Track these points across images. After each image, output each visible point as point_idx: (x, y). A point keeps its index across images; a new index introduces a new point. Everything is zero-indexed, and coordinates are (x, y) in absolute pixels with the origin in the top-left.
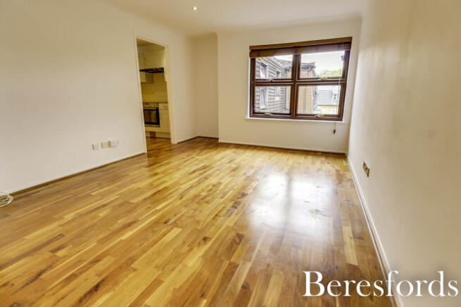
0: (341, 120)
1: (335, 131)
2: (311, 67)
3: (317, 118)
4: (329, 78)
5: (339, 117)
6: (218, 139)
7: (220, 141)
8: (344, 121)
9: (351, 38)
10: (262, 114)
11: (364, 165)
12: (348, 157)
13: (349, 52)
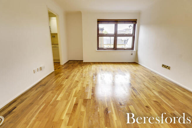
0: (133, 50)
1: (132, 54)
2: (102, 29)
3: (124, 49)
4: (128, 34)
5: (132, 48)
6: (83, 61)
7: (84, 62)
8: (134, 50)
9: (137, 20)
10: (102, 49)
11: (163, 66)
12: (139, 63)
13: (135, 25)
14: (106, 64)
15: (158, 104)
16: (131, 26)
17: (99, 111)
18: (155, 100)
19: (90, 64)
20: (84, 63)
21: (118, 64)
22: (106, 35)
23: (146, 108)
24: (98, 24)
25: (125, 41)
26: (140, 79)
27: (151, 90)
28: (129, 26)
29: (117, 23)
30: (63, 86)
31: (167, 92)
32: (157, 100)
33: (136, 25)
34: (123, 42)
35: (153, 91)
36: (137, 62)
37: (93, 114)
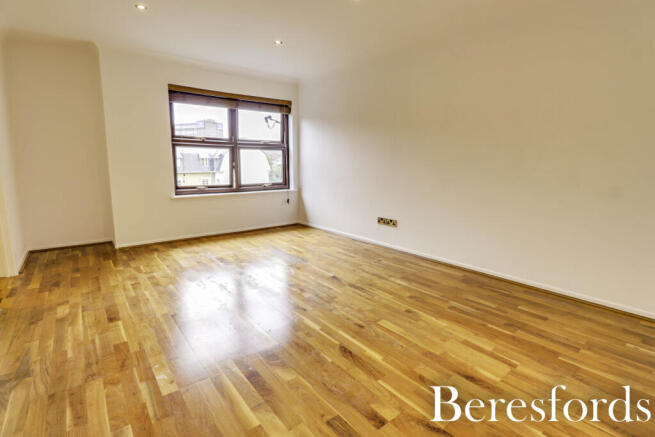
0: (289, 188)
1: (288, 201)
5: (286, 184)
7: (117, 246)
8: (292, 188)
9: (290, 103)
10: (193, 190)
11: (381, 220)
12: (311, 225)
13: (287, 116)
14: (219, 240)
15: (418, 299)
16: (270, 117)
17: (330, 360)
18: (408, 294)
19: (156, 250)
20: (123, 250)
21: (256, 234)
22: (203, 142)
23: (407, 314)
24: (170, 100)
25: (212, 161)
26: (346, 261)
27: (387, 279)
28: (266, 119)
29: (237, 106)
30: (134, 348)
31: (414, 274)
32: (413, 294)
33: (291, 117)
34: (207, 165)
35: (392, 279)
36: (304, 223)
37: (325, 374)
